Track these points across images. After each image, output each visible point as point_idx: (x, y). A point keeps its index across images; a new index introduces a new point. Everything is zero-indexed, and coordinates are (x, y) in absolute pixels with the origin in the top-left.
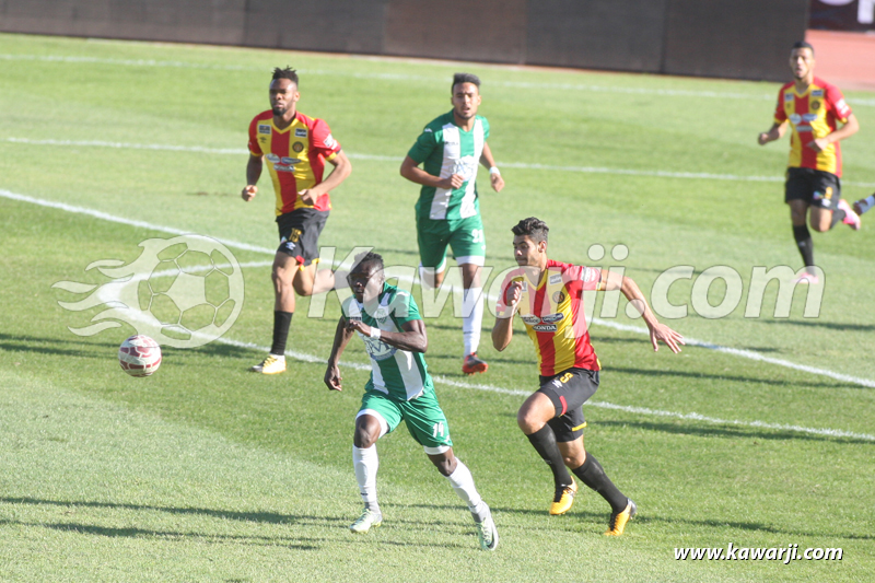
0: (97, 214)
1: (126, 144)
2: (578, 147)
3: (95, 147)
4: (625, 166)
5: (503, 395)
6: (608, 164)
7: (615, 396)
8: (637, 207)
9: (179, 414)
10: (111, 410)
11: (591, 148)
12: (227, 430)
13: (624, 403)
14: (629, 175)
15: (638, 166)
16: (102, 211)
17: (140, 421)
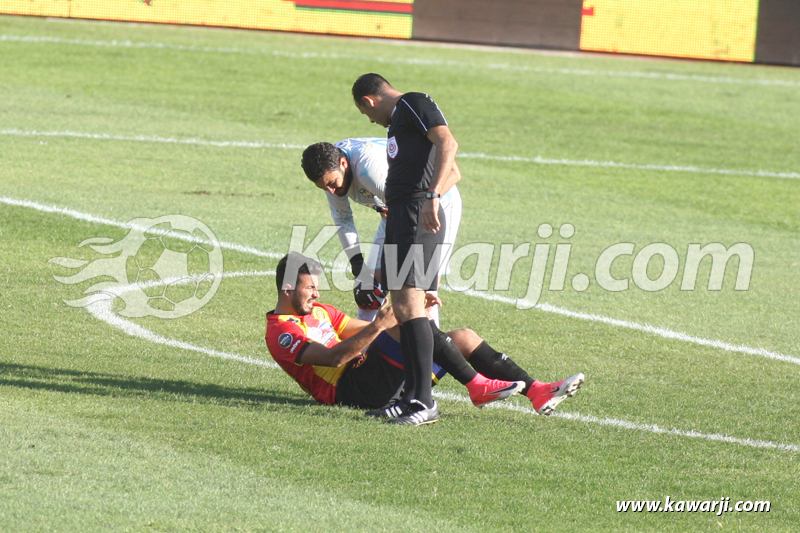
0: (77, 214)
1: (106, 136)
2: (656, 143)
3: (67, 138)
4: (719, 165)
5: (594, 425)
6: (696, 162)
7: (729, 427)
8: (736, 212)
9: (194, 445)
10: (112, 439)
11: (674, 144)
12: (256, 463)
13: (741, 435)
14: (723, 175)
15: (733, 165)
16: (82, 211)
17: (148, 451)
